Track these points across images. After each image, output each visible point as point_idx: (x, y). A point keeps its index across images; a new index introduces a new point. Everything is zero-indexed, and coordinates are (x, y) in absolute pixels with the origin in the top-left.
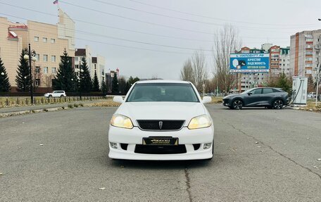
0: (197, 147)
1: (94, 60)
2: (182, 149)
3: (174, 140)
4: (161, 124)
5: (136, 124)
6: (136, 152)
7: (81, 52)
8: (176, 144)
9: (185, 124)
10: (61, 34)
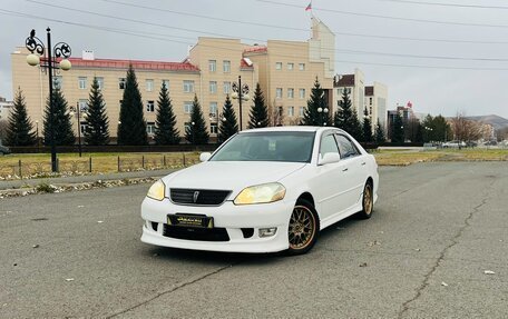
0: (248, 233)
1: (369, 91)
2: (221, 235)
3: (206, 219)
4: (196, 196)
5: (168, 194)
6: (165, 235)
7: (348, 81)
8: (210, 226)
9: (231, 197)
10: (314, 56)
